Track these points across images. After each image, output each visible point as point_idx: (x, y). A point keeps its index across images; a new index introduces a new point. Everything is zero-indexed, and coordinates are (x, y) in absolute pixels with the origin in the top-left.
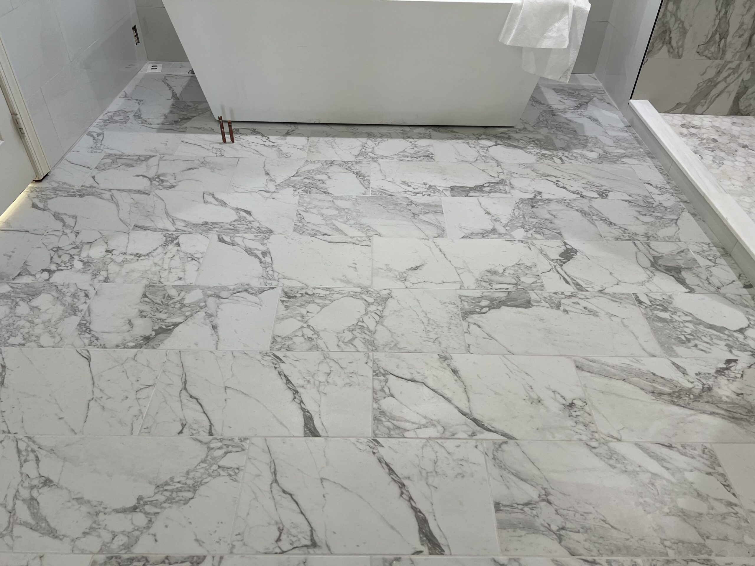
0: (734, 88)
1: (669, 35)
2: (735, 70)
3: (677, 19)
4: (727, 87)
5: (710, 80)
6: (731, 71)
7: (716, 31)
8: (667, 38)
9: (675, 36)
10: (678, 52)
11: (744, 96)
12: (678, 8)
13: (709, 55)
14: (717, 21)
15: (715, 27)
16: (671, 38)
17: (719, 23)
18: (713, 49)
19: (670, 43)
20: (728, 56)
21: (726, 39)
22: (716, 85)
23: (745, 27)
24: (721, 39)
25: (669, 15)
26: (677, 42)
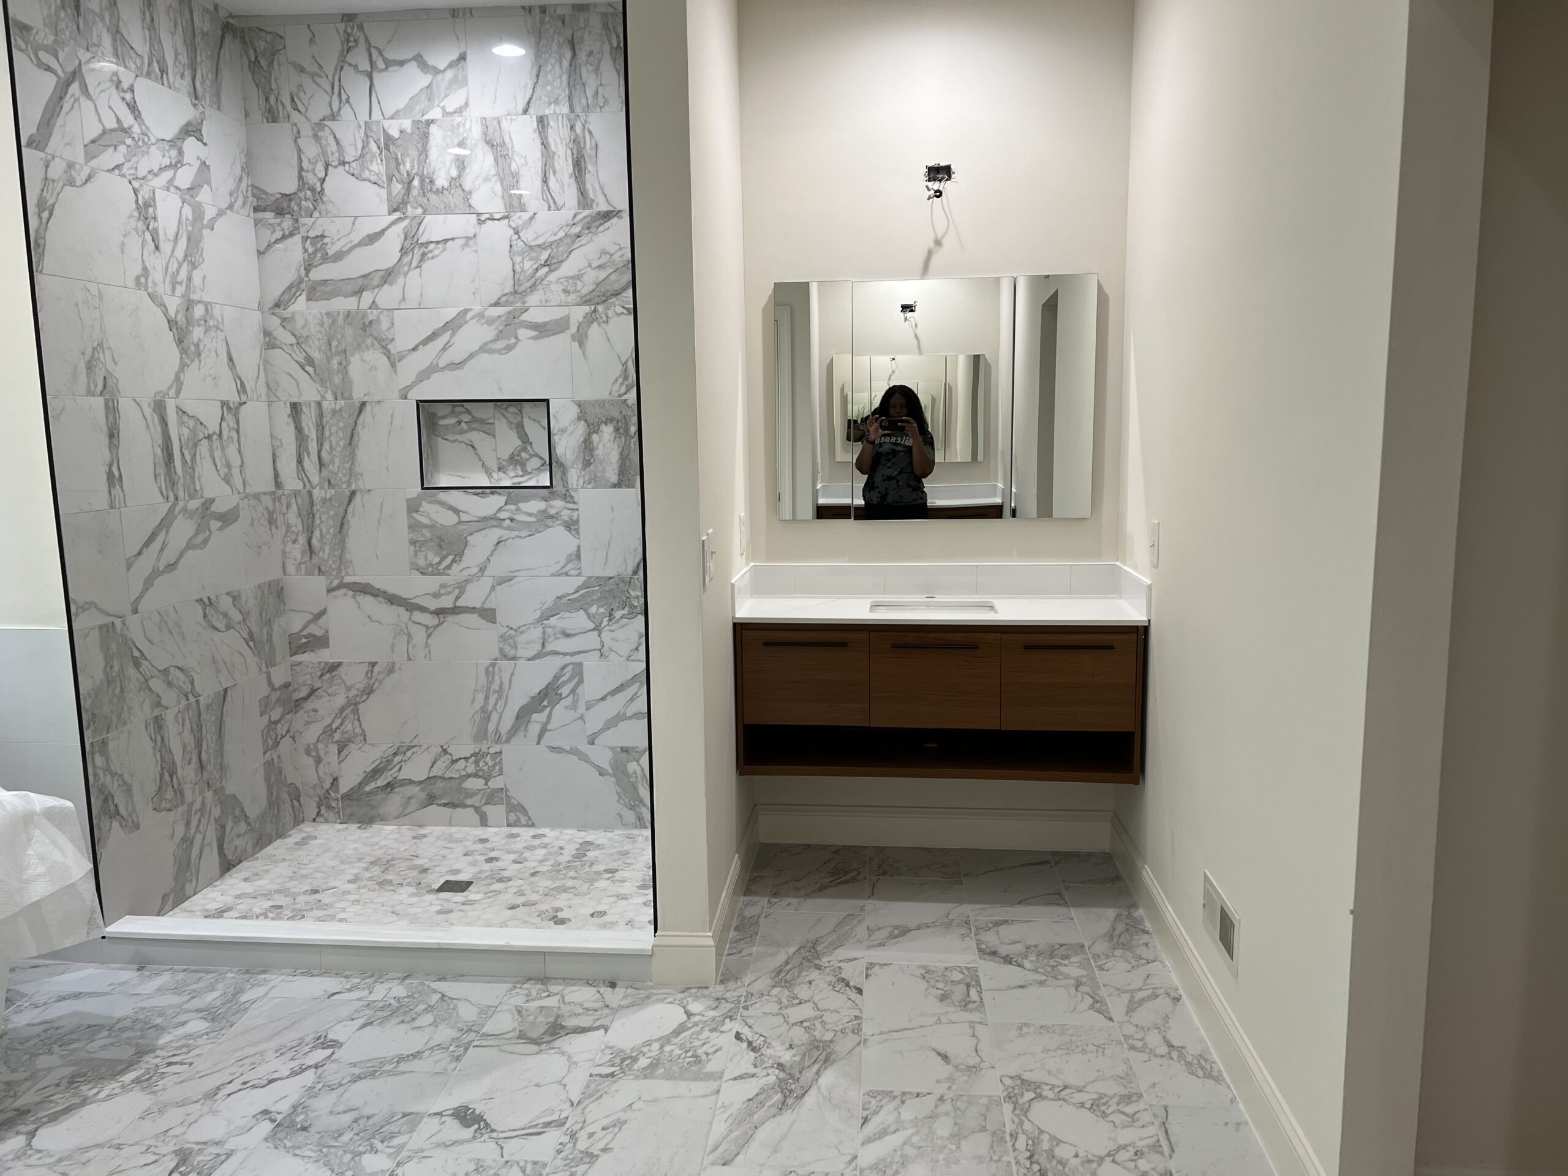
0: (212, 835)
1: (113, 801)
2: (202, 810)
3: (113, 775)
4: (204, 838)
5: (184, 840)
6: (199, 813)
7: (162, 768)
8: (112, 808)
9: (120, 799)
10: (133, 821)
11: (226, 840)
12: (108, 759)
13: (168, 806)
14: (158, 755)
15: (159, 765)
16: (116, 806)
17: (161, 757)
18: (169, 795)
19: (118, 813)
20: (189, 796)
21: (176, 774)
22: (192, 843)
23: (189, 748)
24: (171, 776)
25: (101, 774)
26: (126, 808)
